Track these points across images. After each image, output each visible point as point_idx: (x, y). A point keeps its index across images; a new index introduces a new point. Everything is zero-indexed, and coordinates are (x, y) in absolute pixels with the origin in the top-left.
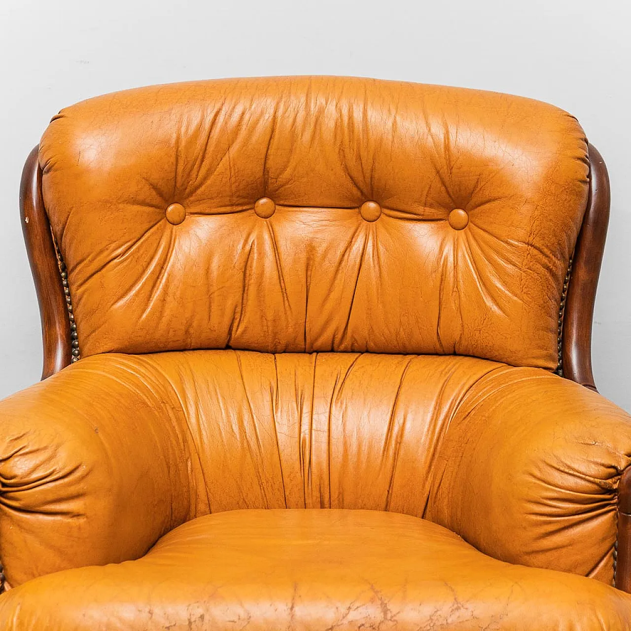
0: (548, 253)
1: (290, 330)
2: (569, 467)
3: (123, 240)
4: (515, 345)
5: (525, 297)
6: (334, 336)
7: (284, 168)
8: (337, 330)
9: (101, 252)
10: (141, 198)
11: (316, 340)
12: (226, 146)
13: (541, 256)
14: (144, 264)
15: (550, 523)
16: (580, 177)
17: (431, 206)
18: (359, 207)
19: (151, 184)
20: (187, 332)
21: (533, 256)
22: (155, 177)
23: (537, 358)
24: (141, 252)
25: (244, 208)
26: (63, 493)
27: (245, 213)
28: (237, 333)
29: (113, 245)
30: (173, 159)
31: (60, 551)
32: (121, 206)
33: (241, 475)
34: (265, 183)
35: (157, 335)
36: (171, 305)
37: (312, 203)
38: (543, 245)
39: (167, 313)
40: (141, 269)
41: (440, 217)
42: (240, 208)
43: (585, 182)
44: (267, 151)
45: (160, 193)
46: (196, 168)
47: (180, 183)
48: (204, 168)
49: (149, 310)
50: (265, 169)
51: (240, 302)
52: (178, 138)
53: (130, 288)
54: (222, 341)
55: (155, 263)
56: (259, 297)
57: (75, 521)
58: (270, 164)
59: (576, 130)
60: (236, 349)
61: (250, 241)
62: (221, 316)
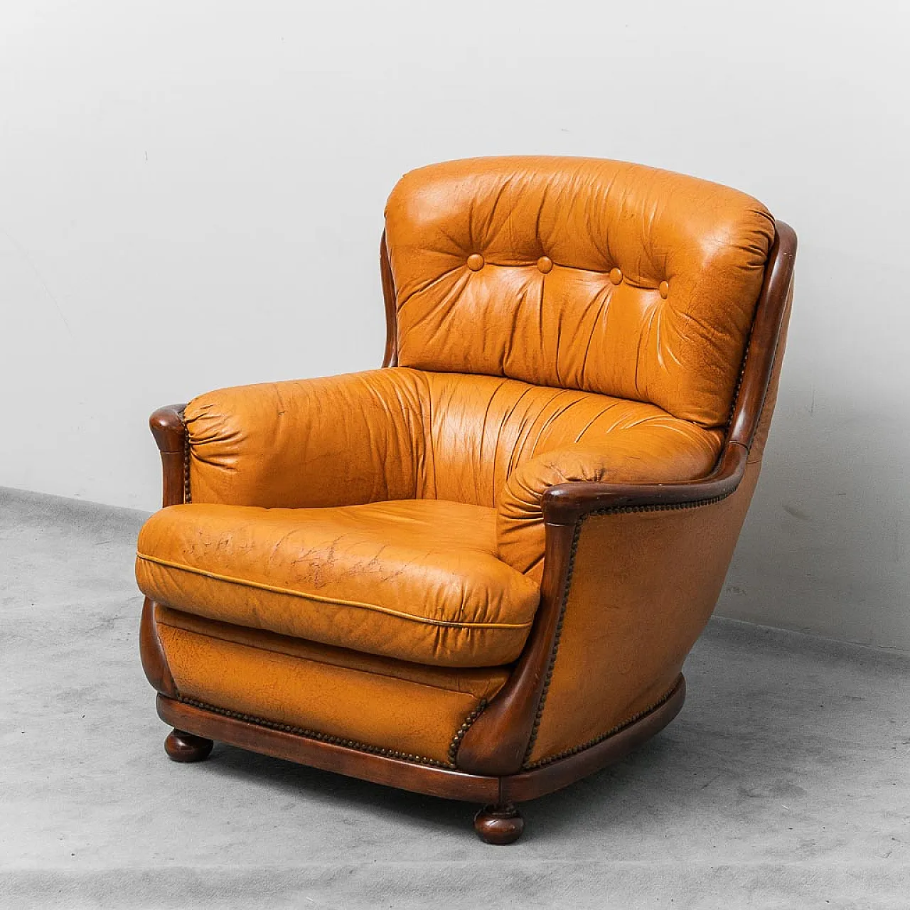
0: (706, 325)
1: (546, 367)
5: (682, 359)
6: (576, 377)
7: (551, 233)
8: (577, 371)
9: (406, 286)
10: (439, 246)
11: (567, 376)
12: (508, 211)
13: (698, 327)
14: (438, 300)
15: (506, 522)
16: (738, 263)
17: (644, 276)
18: (609, 272)
19: (448, 236)
20: (465, 358)
21: (691, 326)
22: (452, 230)
23: (691, 413)
24: (436, 289)
25: (527, 263)
27: (529, 268)
28: (506, 365)
29: (414, 282)
30: (467, 218)
31: (218, 492)
32: (422, 251)
33: (462, 475)
34: (539, 243)
35: (441, 358)
36: (453, 335)
37: (571, 264)
38: (700, 318)
40: (434, 304)
41: (653, 287)
43: (746, 269)
44: (538, 217)
45: (458, 245)
46: (485, 228)
47: (474, 239)
48: (492, 228)
49: (436, 337)
50: (537, 232)
51: (509, 339)
52: (474, 201)
53: (424, 318)
54: (496, 368)
55: (447, 299)
56: (524, 336)
57: (229, 472)
58: (539, 230)
59: (750, 223)
60: (510, 378)
61: (524, 291)
62: (493, 349)
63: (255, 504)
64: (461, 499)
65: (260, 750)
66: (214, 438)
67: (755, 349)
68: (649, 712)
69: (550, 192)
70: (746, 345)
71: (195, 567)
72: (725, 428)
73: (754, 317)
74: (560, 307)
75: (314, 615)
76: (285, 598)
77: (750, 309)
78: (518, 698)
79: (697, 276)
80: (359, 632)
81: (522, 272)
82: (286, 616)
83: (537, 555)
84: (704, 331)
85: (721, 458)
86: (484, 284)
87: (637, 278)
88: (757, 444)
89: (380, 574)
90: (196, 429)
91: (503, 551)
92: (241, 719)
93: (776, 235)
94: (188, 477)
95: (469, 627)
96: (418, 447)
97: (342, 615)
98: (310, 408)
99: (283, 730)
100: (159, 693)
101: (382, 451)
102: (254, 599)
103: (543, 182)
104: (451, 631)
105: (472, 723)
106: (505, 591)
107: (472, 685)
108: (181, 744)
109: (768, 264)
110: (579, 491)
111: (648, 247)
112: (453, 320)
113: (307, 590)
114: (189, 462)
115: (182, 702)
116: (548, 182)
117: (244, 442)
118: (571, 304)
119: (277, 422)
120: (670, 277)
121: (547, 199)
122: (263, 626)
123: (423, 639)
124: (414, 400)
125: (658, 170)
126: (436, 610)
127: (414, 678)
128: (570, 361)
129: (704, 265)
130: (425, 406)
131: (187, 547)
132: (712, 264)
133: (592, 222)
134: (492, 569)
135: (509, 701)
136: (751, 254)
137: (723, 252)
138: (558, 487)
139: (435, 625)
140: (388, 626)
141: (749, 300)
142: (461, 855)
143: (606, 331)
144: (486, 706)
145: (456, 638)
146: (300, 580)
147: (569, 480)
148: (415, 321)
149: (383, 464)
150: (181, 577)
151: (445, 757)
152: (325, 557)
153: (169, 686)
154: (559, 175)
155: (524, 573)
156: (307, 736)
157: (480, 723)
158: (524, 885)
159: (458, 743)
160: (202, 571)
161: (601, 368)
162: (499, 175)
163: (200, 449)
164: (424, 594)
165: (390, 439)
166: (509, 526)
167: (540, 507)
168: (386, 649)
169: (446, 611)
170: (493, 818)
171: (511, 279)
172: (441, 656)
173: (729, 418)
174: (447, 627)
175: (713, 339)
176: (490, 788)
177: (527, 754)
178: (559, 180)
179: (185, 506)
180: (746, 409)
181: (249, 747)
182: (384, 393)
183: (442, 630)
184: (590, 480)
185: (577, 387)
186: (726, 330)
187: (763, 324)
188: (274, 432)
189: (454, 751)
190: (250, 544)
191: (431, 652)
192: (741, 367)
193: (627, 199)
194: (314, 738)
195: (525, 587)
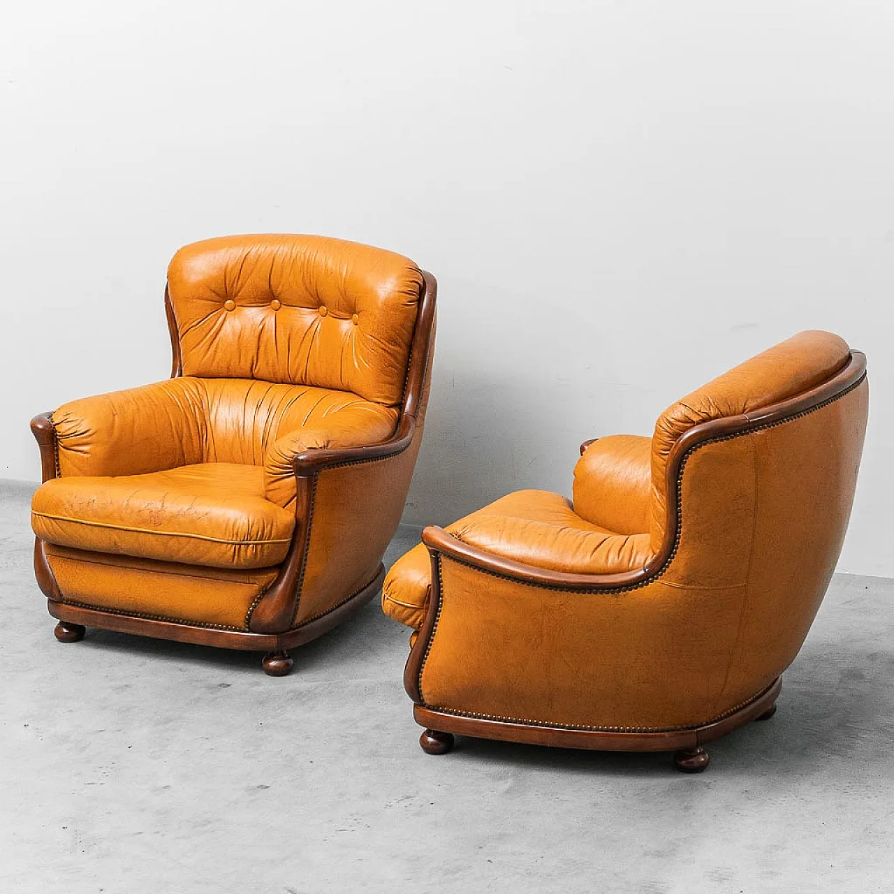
0: (384, 342)
1: (281, 372)
2: (281, 452)
3: (195, 319)
4: (365, 390)
5: (370, 364)
6: (302, 377)
8: (302, 373)
9: (186, 323)
10: (206, 297)
11: (295, 377)
12: (250, 273)
13: (379, 343)
14: (207, 331)
15: (271, 477)
16: (401, 302)
17: (341, 311)
18: (318, 308)
19: (211, 290)
20: (228, 368)
21: (375, 343)
23: (378, 397)
25: (264, 304)
26: (80, 442)
27: (266, 308)
28: (255, 372)
29: (191, 321)
30: (223, 277)
31: (79, 469)
32: (195, 300)
33: (232, 445)
34: (272, 292)
35: (212, 369)
36: (219, 354)
37: (294, 305)
38: (380, 337)
39: (217, 360)
40: (204, 334)
41: (348, 318)
42: (262, 304)
43: (407, 305)
44: (270, 276)
45: (218, 295)
46: (236, 282)
47: (228, 290)
48: (239, 283)
49: (207, 356)
50: (270, 285)
51: (255, 355)
52: (227, 266)
53: (199, 344)
54: (249, 374)
55: (213, 331)
56: (266, 352)
57: (86, 455)
58: (272, 283)
59: (407, 276)
60: (257, 379)
61: (263, 323)
62: (246, 361)
63: (104, 475)
64: (232, 461)
65: (121, 630)
66: (75, 434)
67: (416, 355)
68: (365, 588)
69: (276, 260)
70: (410, 353)
71: (74, 518)
72: (400, 405)
73: (414, 334)
74: (288, 332)
75: (155, 543)
76: (136, 533)
77: (411, 330)
78: (286, 585)
79: (377, 312)
80: (185, 552)
81: (261, 310)
82: (137, 545)
83: (291, 496)
84: (383, 346)
85: (399, 425)
86: (237, 320)
87: (337, 312)
88: (420, 414)
89: (195, 515)
90: (62, 429)
91: (270, 495)
92: (107, 612)
93: (424, 282)
94: (58, 460)
95: (254, 544)
96: (203, 428)
97: (173, 542)
98: (133, 410)
99: (136, 617)
100: (49, 600)
101: (180, 433)
102: (114, 536)
103: (272, 252)
104: (243, 546)
105: (257, 602)
106: (275, 520)
107: (256, 579)
108: (65, 631)
109: (420, 301)
110: (316, 455)
111: (344, 293)
112: (218, 344)
113: (149, 528)
114: (57, 450)
115: (66, 604)
116: (275, 252)
117: (94, 436)
118: (295, 331)
119: (114, 420)
120: (359, 313)
121: (275, 264)
122: (121, 552)
123: (226, 553)
124: (196, 397)
125: (346, 241)
126: (233, 535)
127: (220, 577)
128: (297, 367)
129: (380, 305)
130: (205, 402)
131: (67, 506)
132: (385, 304)
133: (305, 278)
134: (265, 506)
135: (281, 587)
136: (408, 295)
137: (392, 295)
138: (303, 453)
139: (233, 544)
140: (203, 547)
141: (409, 325)
142: (257, 684)
143: (320, 347)
144: (266, 591)
145: (246, 551)
146: (144, 522)
147: (308, 448)
148: (193, 346)
149: (181, 442)
150: (64, 525)
151: (242, 624)
152: (159, 506)
153: (57, 594)
154: (282, 248)
155: (284, 507)
156: (152, 619)
157: (263, 603)
158: (299, 697)
159: (250, 616)
160: (79, 520)
161: (318, 371)
162: (242, 248)
163: (66, 442)
164: (224, 526)
165: (185, 425)
166: (272, 480)
167: (291, 467)
168: (202, 561)
169: (239, 535)
170: (274, 660)
171: (254, 316)
172: (237, 563)
173: (402, 399)
174: (240, 545)
175: (389, 351)
176: (271, 642)
177: (293, 620)
178: (283, 250)
179: (58, 479)
180: (412, 394)
181: (114, 629)
182: (178, 396)
183: (237, 547)
184: (321, 448)
185: (303, 383)
186: (396, 344)
187: (419, 338)
188: (113, 427)
189: (248, 621)
190: (109, 502)
191: (231, 561)
192: (408, 366)
193: (327, 261)
194: (157, 620)
195: (286, 517)
